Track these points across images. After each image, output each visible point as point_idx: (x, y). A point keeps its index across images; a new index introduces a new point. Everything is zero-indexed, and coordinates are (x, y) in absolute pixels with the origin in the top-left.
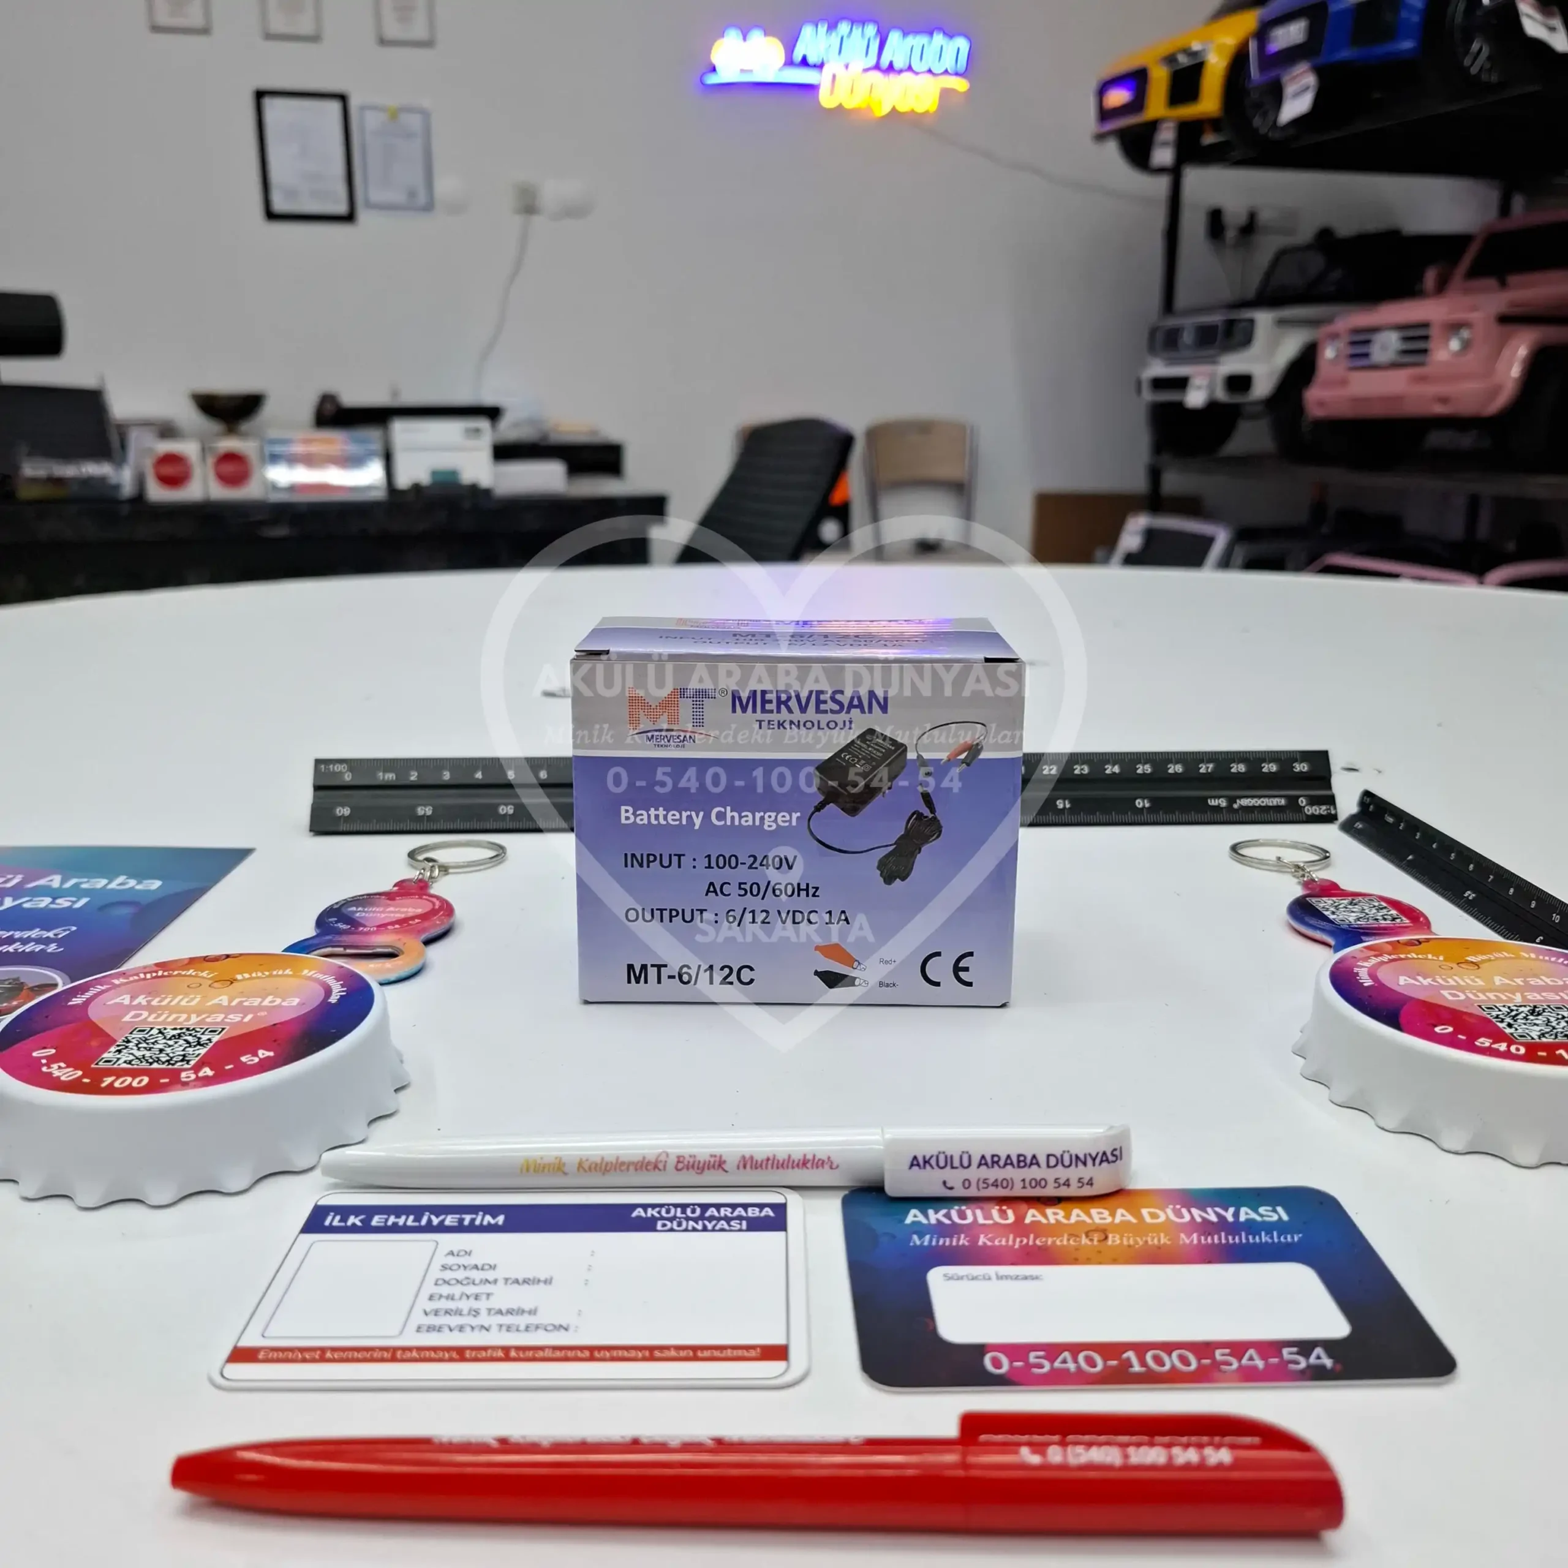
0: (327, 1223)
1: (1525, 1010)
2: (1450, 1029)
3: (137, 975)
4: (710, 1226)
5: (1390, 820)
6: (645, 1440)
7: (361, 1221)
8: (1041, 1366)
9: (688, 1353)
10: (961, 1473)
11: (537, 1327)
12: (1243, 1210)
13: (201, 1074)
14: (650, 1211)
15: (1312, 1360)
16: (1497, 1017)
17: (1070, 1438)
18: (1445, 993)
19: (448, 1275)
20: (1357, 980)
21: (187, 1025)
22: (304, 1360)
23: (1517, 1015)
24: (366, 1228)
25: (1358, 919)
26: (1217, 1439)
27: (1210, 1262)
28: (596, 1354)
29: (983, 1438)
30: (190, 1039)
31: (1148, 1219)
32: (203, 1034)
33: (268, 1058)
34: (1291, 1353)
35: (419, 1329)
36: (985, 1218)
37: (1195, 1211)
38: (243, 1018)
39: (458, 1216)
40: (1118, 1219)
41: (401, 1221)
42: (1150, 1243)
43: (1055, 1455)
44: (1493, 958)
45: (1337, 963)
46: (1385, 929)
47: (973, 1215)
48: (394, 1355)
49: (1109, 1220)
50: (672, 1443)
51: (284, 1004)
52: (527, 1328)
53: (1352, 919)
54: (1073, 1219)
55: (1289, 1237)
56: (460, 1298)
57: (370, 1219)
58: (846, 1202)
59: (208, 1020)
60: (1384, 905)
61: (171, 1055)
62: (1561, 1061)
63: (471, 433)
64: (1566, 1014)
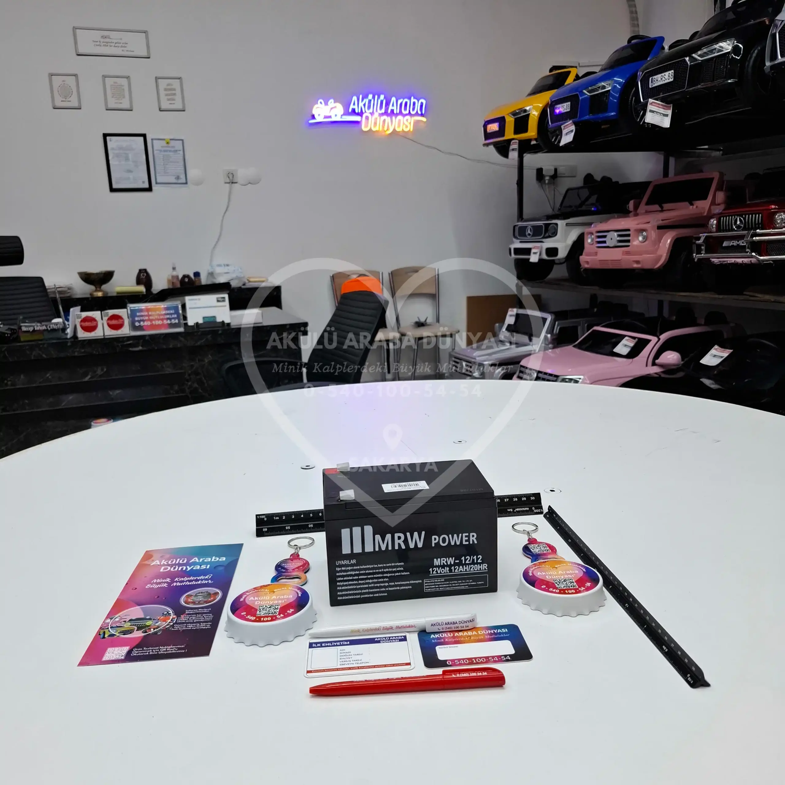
0: (313, 646)
1: (563, 580)
2: (545, 586)
3: (251, 592)
4: (391, 641)
5: (555, 516)
7: (320, 645)
10: (442, 679)
11: (363, 663)
12: (499, 630)
14: (379, 639)
16: (557, 582)
17: (460, 673)
18: (547, 577)
19: (342, 654)
20: (529, 574)
21: (270, 604)
22: (321, 672)
23: (561, 582)
24: (322, 646)
25: (539, 552)
26: (485, 671)
27: (491, 641)
28: (375, 666)
29: (446, 674)
30: (273, 607)
31: (480, 633)
32: (276, 606)
33: (293, 611)
34: (503, 657)
35: (340, 665)
36: (447, 635)
37: (489, 631)
38: (282, 601)
39: (340, 643)
40: (474, 634)
41: (328, 644)
42: (480, 638)
43: (458, 675)
44: (561, 566)
46: (545, 554)
47: (445, 635)
48: (338, 669)
51: (289, 597)
52: (361, 663)
53: (537, 551)
54: (465, 634)
55: (507, 635)
58: (418, 634)
59: (274, 602)
60: (546, 545)
61: (272, 612)
62: (565, 593)
63: (220, 299)
64: (571, 581)
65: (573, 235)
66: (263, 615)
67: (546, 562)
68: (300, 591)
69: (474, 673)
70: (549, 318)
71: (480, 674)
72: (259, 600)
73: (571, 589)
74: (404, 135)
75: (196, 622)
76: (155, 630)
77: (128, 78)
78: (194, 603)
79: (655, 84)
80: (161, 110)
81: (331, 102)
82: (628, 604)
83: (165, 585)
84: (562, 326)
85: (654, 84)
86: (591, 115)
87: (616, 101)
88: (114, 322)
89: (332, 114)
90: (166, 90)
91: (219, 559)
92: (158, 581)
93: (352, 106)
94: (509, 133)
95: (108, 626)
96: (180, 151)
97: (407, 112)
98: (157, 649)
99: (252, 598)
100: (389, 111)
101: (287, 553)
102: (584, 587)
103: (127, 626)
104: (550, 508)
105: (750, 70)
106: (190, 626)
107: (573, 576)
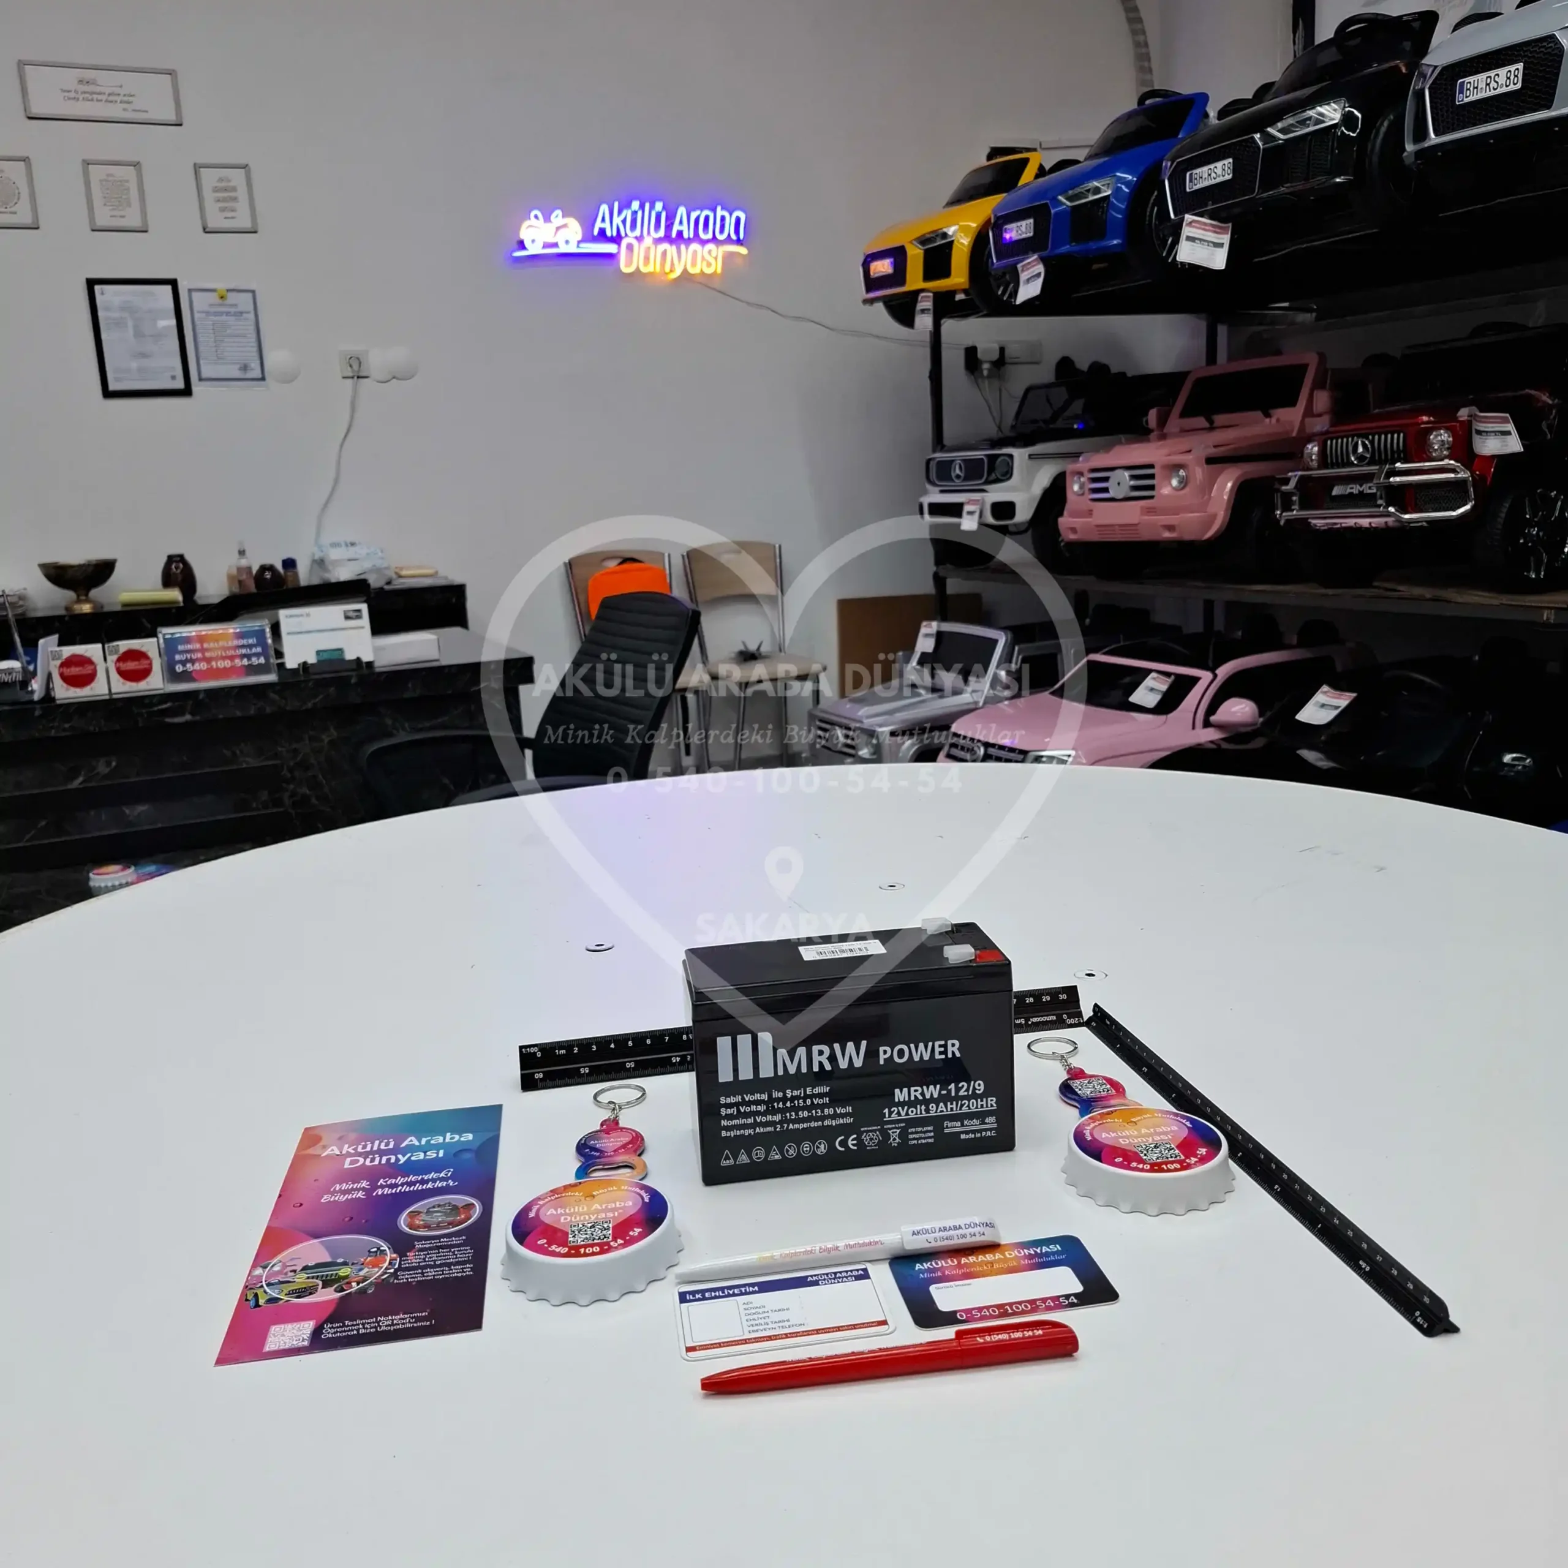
0: (688, 1298)
1: (1152, 1146)
2: (1121, 1159)
3: (548, 1199)
4: (840, 1280)
7: (701, 1296)
8: (977, 1314)
9: (851, 1326)
10: (958, 1348)
11: (792, 1325)
12: (1044, 1247)
13: (618, 1243)
14: (814, 1278)
15: (1070, 1301)
16: (1141, 1150)
17: (992, 1333)
18: (1121, 1140)
19: (747, 1311)
20: (1085, 1137)
21: (591, 1220)
23: (1149, 1149)
24: (704, 1299)
26: (1038, 1328)
27: (1032, 1270)
28: (818, 1331)
29: (964, 1337)
30: (599, 1227)
31: (1008, 1256)
32: (603, 1224)
34: (1063, 1299)
35: (749, 1332)
36: (946, 1264)
37: (1025, 1251)
38: (615, 1214)
39: (739, 1289)
40: (997, 1257)
41: (717, 1294)
42: (1009, 1265)
43: (988, 1338)
44: (1143, 1120)
45: (1076, 1129)
46: (1103, 1097)
47: (941, 1263)
48: (746, 1341)
49: (993, 1258)
51: (628, 1206)
52: (789, 1327)
53: (1090, 1094)
54: (980, 1260)
55: (1061, 1256)
56: (758, 1320)
57: (703, 1294)
58: (891, 1264)
59: (598, 1217)
60: (1104, 1081)
61: (598, 1236)
62: (1162, 1171)
63: (351, 614)
64: (1168, 1146)
65: (1044, 477)
66: (582, 1243)
67: (1112, 1112)
68: (645, 1191)
69: (1018, 1332)
70: (1002, 639)
71: (1030, 1333)
72: (566, 1214)
73: (1172, 1163)
74: (704, 282)
75: (440, 1266)
76: (361, 1285)
77: (136, 165)
78: (427, 1227)
79: (1198, 185)
80: (207, 230)
81: (557, 216)
82: (1280, 1186)
83: (361, 1195)
84: (1027, 654)
85: (1195, 185)
86: (1074, 244)
87: (1120, 216)
88: (131, 665)
89: (560, 238)
90: (216, 190)
91: (461, 1137)
92: (344, 1187)
93: (598, 225)
94: (915, 279)
95: (261, 1282)
96: (248, 312)
97: (710, 236)
98: (374, 1322)
99: (552, 1211)
100: (674, 234)
101: (592, 1120)
102: (1195, 1156)
103: (301, 1279)
104: (1097, 1009)
105: (1375, 159)
106: (431, 1274)
107: (1170, 1137)
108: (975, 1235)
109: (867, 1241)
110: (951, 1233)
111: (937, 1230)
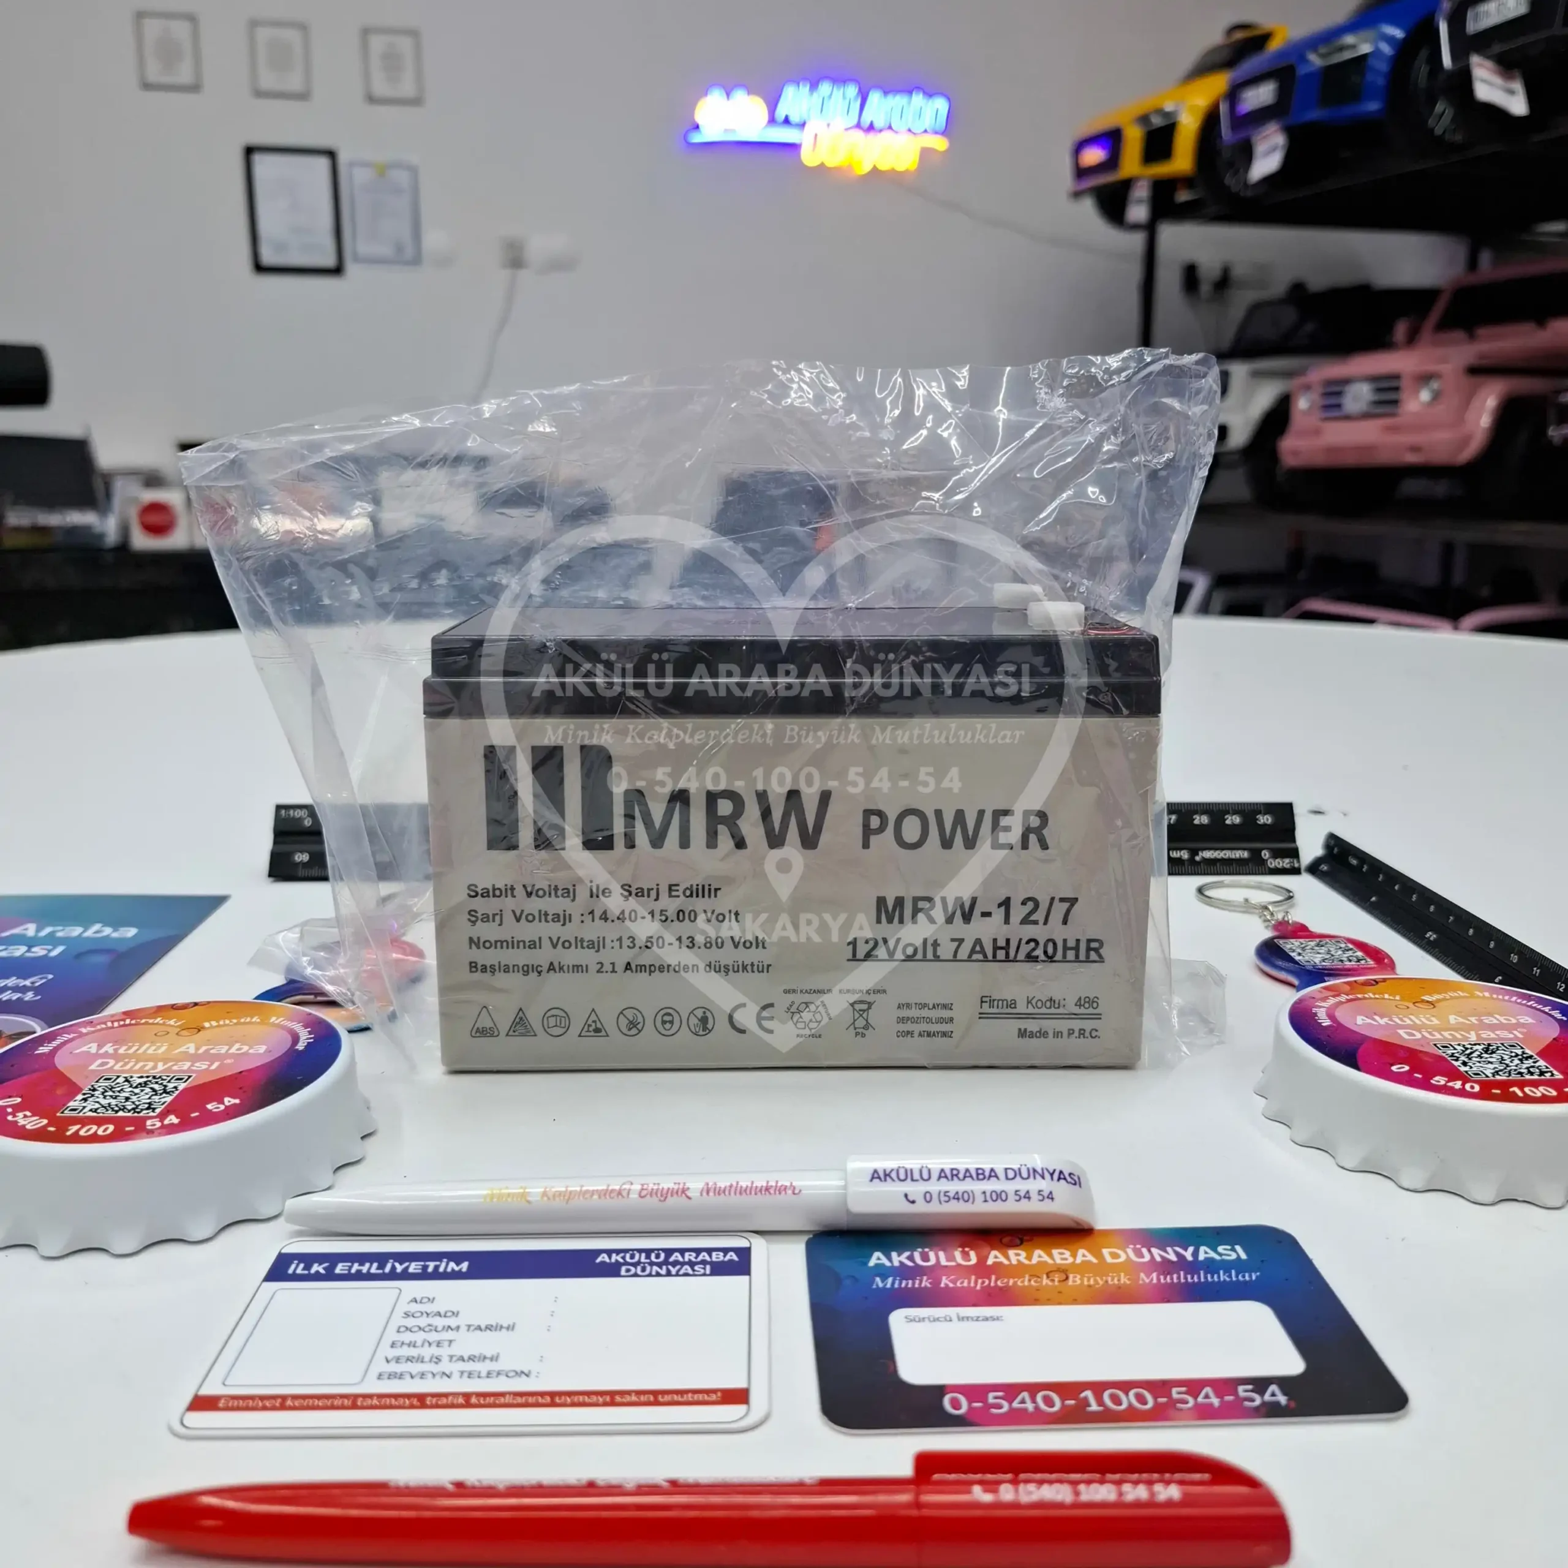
0: (290, 1271)
1: (1479, 1048)
2: (1407, 1068)
3: (105, 1023)
4: (673, 1271)
5: (1354, 862)
6: (601, 1483)
7: (324, 1269)
8: (1000, 1407)
9: (649, 1398)
10: (914, 1513)
11: (499, 1374)
12: (1203, 1249)
13: (166, 1122)
14: (614, 1256)
15: (1267, 1397)
16: (1452, 1055)
17: (1022, 1476)
18: (1401, 1032)
19: (410, 1322)
20: (1316, 1020)
21: (153, 1073)
22: (265, 1408)
23: (1471, 1053)
24: (330, 1276)
25: (1324, 961)
26: (1167, 1476)
27: (1168, 1301)
28: (557, 1400)
29: (936, 1477)
30: (156, 1087)
31: (1109, 1260)
32: (169, 1082)
33: (235, 1104)
34: (1246, 1391)
35: (380, 1376)
36: (948, 1260)
37: (1154, 1251)
38: (210, 1066)
39: (422, 1263)
40: (1079, 1260)
41: (365, 1269)
42: (1110, 1282)
43: (1007, 1493)
44: (1448, 997)
45: (1296, 1003)
46: (1349, 970)
47: (937, 1257)
48: (354, 1402)
49: (1071, 1260)
50: (628, 1486)
51: (251, 1051)
52: (489, 1374)
53: (1317, 961)
54: (1035, 1260)
55: (1247, 1275)
56: (422, 1346)
57: (333, 1266)
58: (809, 1245)
59: (175, 1068)
60: (1351, 946)
61: (137, 1103)
64: (1519, 1052)
66: (88, 1114)
67: (1376, 982)
68: (310, 1033)
70: (1200, 582)
72: (113, 1057)
73: (1535, 1084)
74: (894, 178)
77: (304, 27)
80: (371, 100)
86: (1323, 109)
87: (1380, 80)
90: (384, 57)
91: (115, 931)
94: (1131, 163)
96: (408, 191)
104: (1332, 842)
107: (1520, 1036)
108: (1027, 1196)
109: (760, 1183)
110: (968, 1186)
111: (935, 1175)
